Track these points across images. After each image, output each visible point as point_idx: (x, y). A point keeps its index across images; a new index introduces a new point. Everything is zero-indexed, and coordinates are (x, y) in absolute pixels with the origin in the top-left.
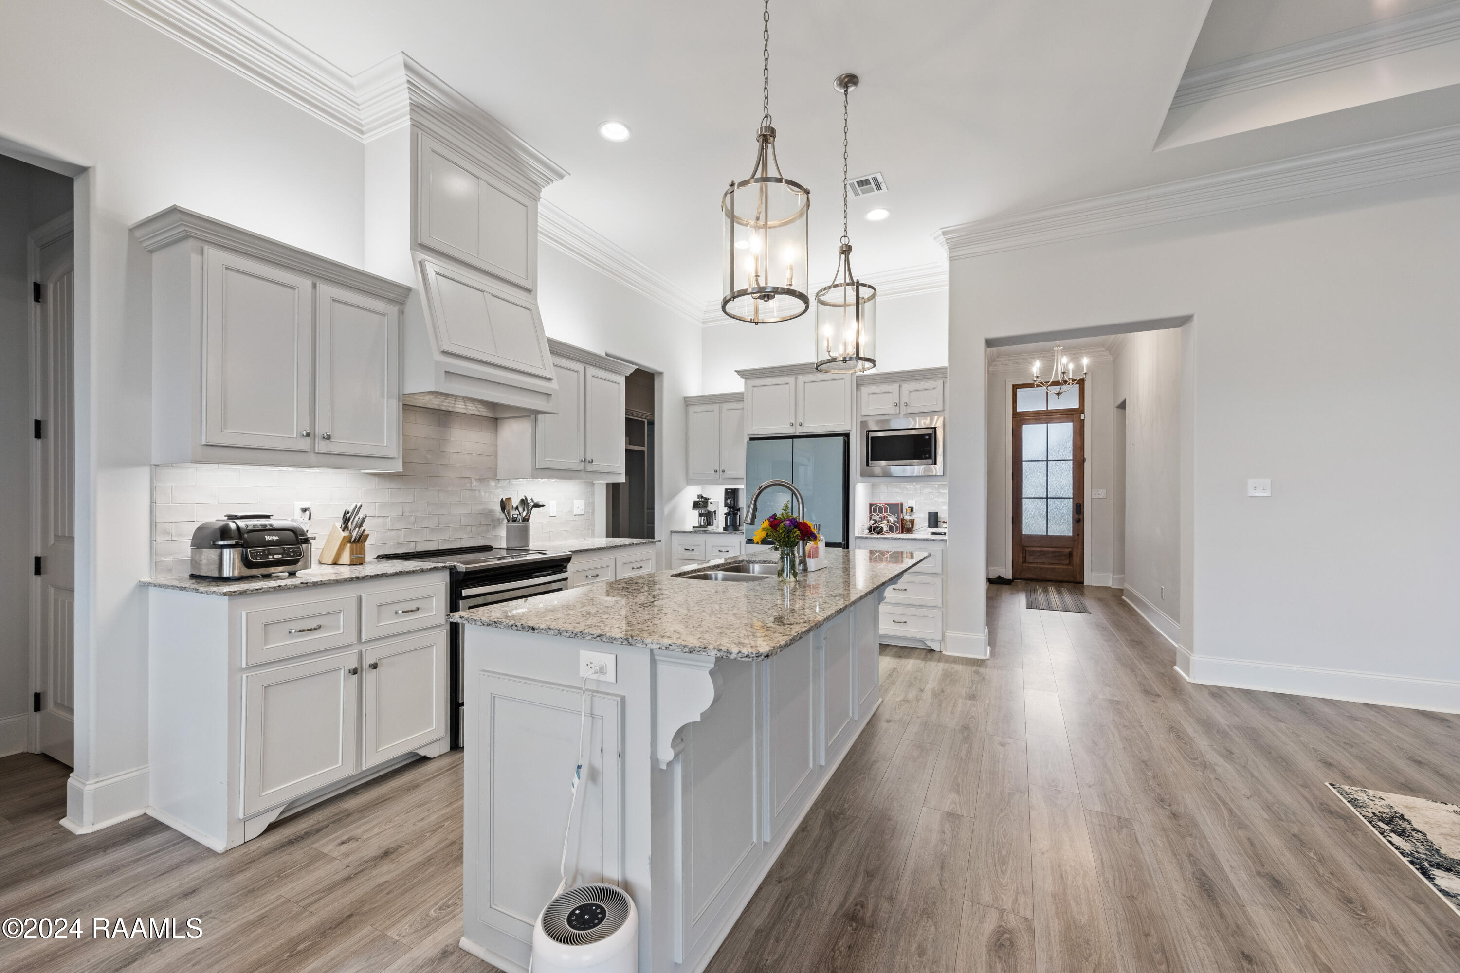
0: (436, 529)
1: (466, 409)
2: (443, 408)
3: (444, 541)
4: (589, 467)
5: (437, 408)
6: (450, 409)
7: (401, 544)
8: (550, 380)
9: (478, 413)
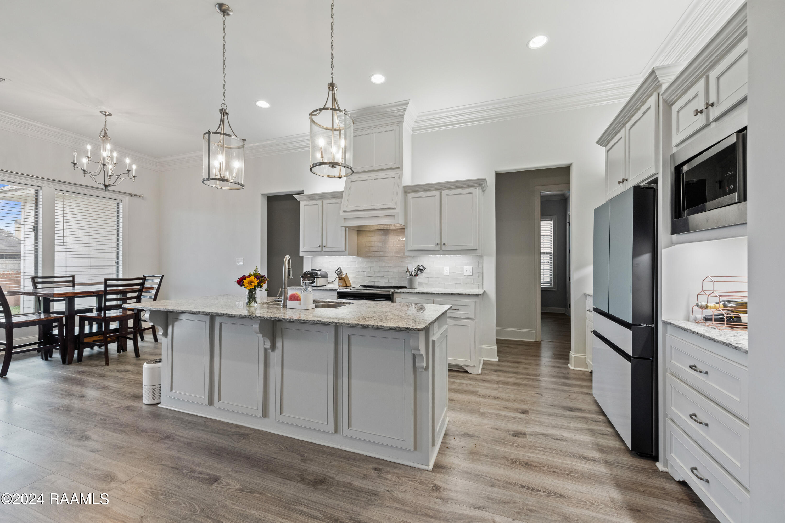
0: (383, 277)
1: (395, 227)
2: (385, 228)
3: (386, 283)
4: (444, 248)
5: (383, 229)
6: (388, 228)
7: (369, 282)
8: (394, 208)
9: (401, 228)
